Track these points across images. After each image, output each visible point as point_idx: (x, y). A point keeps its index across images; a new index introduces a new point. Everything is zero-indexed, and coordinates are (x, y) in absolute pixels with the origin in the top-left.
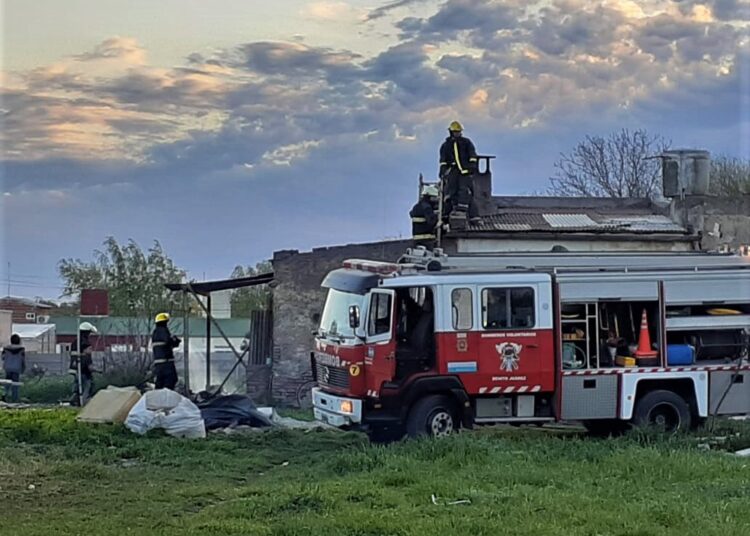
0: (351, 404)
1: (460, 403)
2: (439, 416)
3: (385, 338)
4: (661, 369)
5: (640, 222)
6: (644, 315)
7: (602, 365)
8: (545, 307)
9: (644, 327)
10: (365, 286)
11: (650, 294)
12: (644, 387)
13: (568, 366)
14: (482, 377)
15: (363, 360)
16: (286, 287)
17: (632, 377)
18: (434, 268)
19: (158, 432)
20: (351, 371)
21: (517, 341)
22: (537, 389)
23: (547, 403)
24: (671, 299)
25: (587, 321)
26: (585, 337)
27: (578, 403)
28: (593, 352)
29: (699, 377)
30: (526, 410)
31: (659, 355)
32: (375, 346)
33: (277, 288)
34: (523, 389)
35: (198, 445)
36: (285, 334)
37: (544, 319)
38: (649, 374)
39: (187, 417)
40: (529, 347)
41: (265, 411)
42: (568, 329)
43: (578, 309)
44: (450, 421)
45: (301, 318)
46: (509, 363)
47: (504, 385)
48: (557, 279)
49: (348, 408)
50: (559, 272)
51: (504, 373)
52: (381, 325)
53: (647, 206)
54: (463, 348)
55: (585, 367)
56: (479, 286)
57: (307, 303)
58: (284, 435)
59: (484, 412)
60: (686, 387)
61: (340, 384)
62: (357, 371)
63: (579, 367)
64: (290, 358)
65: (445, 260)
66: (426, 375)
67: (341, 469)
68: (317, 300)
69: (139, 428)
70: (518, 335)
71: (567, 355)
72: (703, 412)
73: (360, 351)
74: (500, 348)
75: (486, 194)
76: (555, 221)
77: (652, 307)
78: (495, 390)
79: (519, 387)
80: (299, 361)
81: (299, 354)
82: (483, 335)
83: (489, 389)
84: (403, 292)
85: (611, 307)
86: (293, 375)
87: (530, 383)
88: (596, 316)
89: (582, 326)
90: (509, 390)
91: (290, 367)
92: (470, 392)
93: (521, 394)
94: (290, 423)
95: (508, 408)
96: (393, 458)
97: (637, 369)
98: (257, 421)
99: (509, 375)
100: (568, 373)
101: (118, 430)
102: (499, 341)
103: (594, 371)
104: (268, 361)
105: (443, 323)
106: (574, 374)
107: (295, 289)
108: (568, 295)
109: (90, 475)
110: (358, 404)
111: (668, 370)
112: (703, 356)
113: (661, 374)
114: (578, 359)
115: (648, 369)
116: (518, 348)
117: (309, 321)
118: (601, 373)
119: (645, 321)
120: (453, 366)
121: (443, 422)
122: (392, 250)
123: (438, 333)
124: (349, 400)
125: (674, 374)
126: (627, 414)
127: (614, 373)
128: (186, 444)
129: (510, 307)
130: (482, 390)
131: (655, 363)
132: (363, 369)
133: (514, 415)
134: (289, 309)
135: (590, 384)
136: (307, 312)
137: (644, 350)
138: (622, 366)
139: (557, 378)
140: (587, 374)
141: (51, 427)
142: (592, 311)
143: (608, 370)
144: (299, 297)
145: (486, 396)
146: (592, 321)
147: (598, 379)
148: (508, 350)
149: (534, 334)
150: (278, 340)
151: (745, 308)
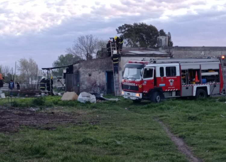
0: (139, 94)
1: (162, 93)
2: (158, 96)
4: (201, 85)
6: (196, 72)
7: (189, 84)
8: (178, 71)
9: (196, 75)
11: (197, 67)
12: (198, 88)
13: (182, 84)
14: (166, 87)
15: (142, 84)
16: (83, 68)
17: (195, 87)
18: (155, 62)
20: (140, 86)
21: (173, 79)
22: (177, 90)
23: (179, 93)
24: (203, 68)
25: (186, 74)
26: (185, 77)
27: (185, 92)
28: (187, 81)
29: (208, 86)
30: (174, 94)
31: (200, 81)
32: (145, 81)
33: (81, 68)
34: (174, 90)
36: (83, 79)
37: (178, 74)
39: (93, 99)
40: (175, 80)
42: (183, 75)
43: (184, 71)
44: (160, 98)
45: (86, 75)
46: (171, 84)
47: (170, 89)
48: (181, 65)
50: (181, 63)
51: (170, 86)
54: (162, 80)
55: (186, 84)
56: (165, 66)
57: (87, 72)
59: (166, 95)
60: (206, 88)
62: (141, 87)
63: (185, 84)
64: (84, 84)
68: (90, 71)
69: (83, 102)
70: (173, 77)
71: (182, 81)
72: (209, 94)
73: (142, 82)
74: (170, 80)
77: (198, 71)
78: (169, 90)
79: (173, 89)
80: (86, 85)
81: (86, 84)
82: (166, 78)
83: (168, 90)
85: (190, 70)
86: (85, 88)
87: (176, 88)
88: (188, 73)
89: (185, 75)
90: (171, 90)
91: (84, 87)
92: (164, 91)
93: (174, 91)
95: (170, 94)
97: (196, 85)
99: (172, 87)
100: (183, 86)
102: (169, 79)
103: (188, 85)
104: (78, 85)
105: (158, 75)
106: (184, 86)
107: (84, 68)
108: (183, 68)
110: (141, 94)
111: (202, 85)
112: (208, 81)
113: (201, 86)
114: (184, 83)
115: (198, 85)
116: (173, 80)
117: (88, 76)
118: (189, 86)
119: (197, 74)
120: (160, 85)
121: (158, 98)
123: (157, 77)
124: (138, 93)
125: (203, 85)
126: (194, 95)
127: (192, 85)
129: (171, 71)
130: (166, 90)
131: (199, 83)
132: (142, 86)
133: (172, 96)
134: (83, 73)
135: (187, 88)
136: (87, 74)
138: (193, 84)
139: (181, 87)
140: (187, 86)
142: (187, 72)
143: (191, 85)
144: (86, 71)
145: (167, 92)
146: (187, 74)
147: (189, 87)
148: (171, 81)
149: (176, 77)
150: (81, 80)
151: (216, 70)
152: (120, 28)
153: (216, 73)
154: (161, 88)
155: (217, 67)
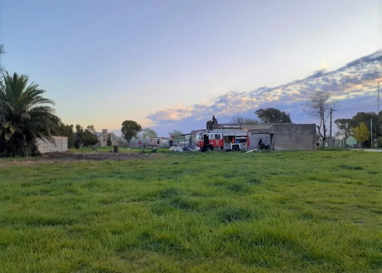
1: (212, 148)
2: (209, 149)
3: (203, 140)
5: (235, 127)
7: (228, 143)
8: (221, 136)
10: (201, 134)
11: (233, 135)
12: (233, 146)
14: (214, 145)
16: (193, 135)
17: (232, 145)
18: (209, 132)
19: (177, 151)
21: (218, 140)
23: (222, 147)
24: (236, 135)
26: (226, 140)
27: (225, 148)
29: (240, 144)
30: (219, 148)
35: (182, 153)
36: (193, 140)
37: (221, 138)
38: (234, 144)
39: (181, 150)
40: (220, 141)
41: (190, 149)
42: (224, 139)
43: (225, 137)
44: (211, 150)
46: (217, 143)
47: (217, 145)
49: (199, 148)
50: (223, 132)
52: (202, 139)
53: (236, 125)
54: (212, 141)
56: (214, 134)
58: (192, 152)
59: (214, 149)
60: (238, 146)
61: (198, 146)
65: (210, 131)
66: (207, 145)
67: (197, 155)
69: (175, 151)
71: (224, 142)
72: (240, 148)
73: (200, 142)
75: (217, 123)
76: (225, 126)
77: (234, 136)
79: (219, 146)
81: (194, 142)
82: (214, 140)
84: (205, 135)
85: (229, 136)
91: (193, 144)
94: (193, 150)
95: (217, 148)
96: (203, 154)
98: (189, 150)
101: (173, 151)
102: (216, 140)
104: (191, 143)
105: (210, 138)
106: (225, 144)
108: (224, 135)
109: (169, 156)
112: (240, 142)
113: (235, 144)
117: (195, 139)
120: (211, 143)
122: (204, 130)
123: (209, 140)
125: (237, 144)
126: (231, 149)
127: (230, 144)
128: (180, 153)
129: (217, 137)
132: (200, 144)
134: (193, 137)
137: (233, 141)
139: (223, 145)
141: (166, 151)
142: (227, 137)
145: (215, 147)
147: (228, 145)
148: (217, 142)
151: (245, 136)
152: (257, 111)
153: (246, 138)
154: (211, 145)
155: (246, 135)
